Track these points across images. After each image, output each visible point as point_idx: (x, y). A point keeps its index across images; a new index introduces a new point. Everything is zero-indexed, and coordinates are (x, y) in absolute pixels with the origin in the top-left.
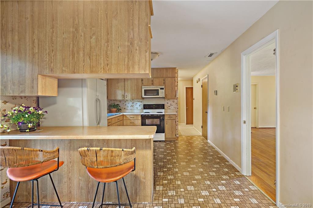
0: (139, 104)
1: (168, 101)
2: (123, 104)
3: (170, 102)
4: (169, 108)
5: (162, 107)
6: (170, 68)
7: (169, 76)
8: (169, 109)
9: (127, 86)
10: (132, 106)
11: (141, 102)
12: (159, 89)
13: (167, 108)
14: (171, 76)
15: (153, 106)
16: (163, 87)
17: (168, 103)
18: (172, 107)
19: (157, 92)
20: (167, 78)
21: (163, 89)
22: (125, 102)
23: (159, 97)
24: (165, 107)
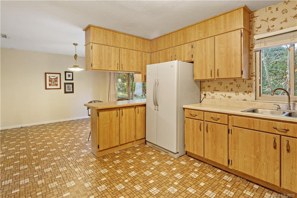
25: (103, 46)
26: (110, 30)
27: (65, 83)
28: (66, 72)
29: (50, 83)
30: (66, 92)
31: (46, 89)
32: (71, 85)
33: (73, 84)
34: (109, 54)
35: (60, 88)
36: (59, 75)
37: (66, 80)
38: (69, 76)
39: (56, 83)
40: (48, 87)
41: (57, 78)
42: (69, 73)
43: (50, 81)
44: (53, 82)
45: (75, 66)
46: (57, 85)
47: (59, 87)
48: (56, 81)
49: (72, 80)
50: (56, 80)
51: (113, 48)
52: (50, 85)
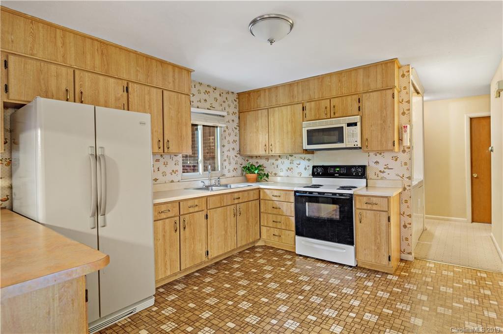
0: (304, 163)
1: (378, 158)
2: (273, 164)
3: (385, 160)
4: (381, 175)
5: (359, 172)
6: (376, 65)
7: (373, 86)
8: (382, 178)
9: (272, 126)
10: (290, 169)
11: (309, 160)
12: (345, 126)
13: (375, 177)
14: (379, 86)
15: (335, 171)
16: (357, 119)
17: (377, 162)
18: (391, 175)
19: (337, 134)
20: (368, 94)
21: (355, 124)
22: (277, 160)
23: (345, 146)
24: (370, 173)
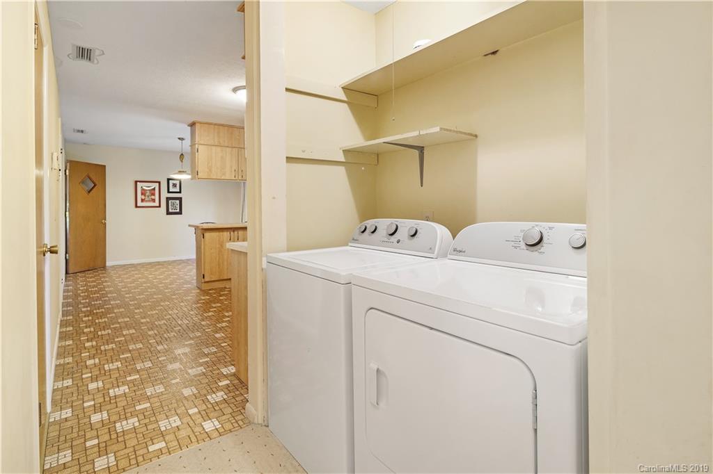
25: (214, 148)
26: (222, 125)
27: (167, 198)
28: (168, 180)
29: (143, 197)
30: (168, 213)
31: (136, 206)
32: (178, 202)
33: (180, 199)
34: (222, 157)
35: (160, 206)
36: (158, 184)
37: (169, 192)
38: (175, 185)
39: (153, 197)
40: (140, 204)
41: (154, 189)
42: (174, 182)
43: (142, 194)
44: (148, 196)
45: (180, 172)
46: (154, 200)
47: (157, 204)
48: (154, 194)
49: (180, 192)
50: (153, 192)
51: (228, 149)
52: (142, 200)
